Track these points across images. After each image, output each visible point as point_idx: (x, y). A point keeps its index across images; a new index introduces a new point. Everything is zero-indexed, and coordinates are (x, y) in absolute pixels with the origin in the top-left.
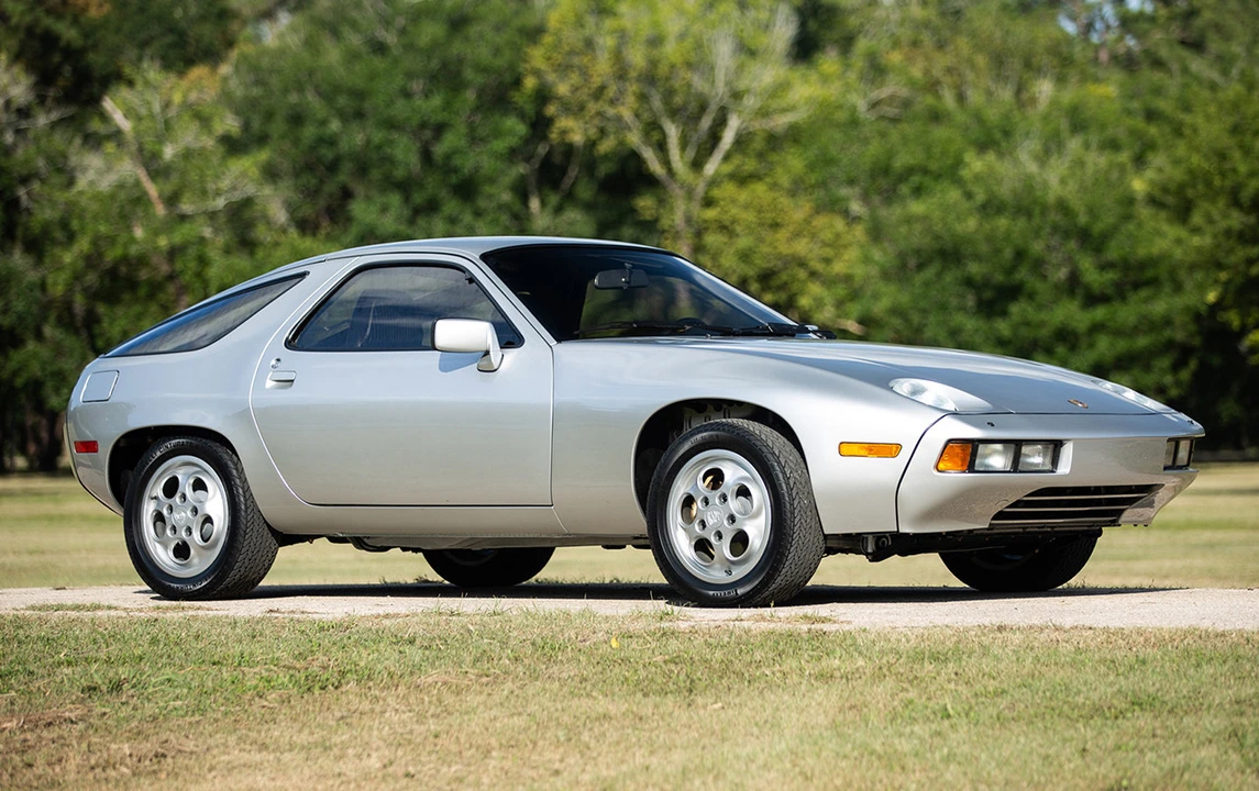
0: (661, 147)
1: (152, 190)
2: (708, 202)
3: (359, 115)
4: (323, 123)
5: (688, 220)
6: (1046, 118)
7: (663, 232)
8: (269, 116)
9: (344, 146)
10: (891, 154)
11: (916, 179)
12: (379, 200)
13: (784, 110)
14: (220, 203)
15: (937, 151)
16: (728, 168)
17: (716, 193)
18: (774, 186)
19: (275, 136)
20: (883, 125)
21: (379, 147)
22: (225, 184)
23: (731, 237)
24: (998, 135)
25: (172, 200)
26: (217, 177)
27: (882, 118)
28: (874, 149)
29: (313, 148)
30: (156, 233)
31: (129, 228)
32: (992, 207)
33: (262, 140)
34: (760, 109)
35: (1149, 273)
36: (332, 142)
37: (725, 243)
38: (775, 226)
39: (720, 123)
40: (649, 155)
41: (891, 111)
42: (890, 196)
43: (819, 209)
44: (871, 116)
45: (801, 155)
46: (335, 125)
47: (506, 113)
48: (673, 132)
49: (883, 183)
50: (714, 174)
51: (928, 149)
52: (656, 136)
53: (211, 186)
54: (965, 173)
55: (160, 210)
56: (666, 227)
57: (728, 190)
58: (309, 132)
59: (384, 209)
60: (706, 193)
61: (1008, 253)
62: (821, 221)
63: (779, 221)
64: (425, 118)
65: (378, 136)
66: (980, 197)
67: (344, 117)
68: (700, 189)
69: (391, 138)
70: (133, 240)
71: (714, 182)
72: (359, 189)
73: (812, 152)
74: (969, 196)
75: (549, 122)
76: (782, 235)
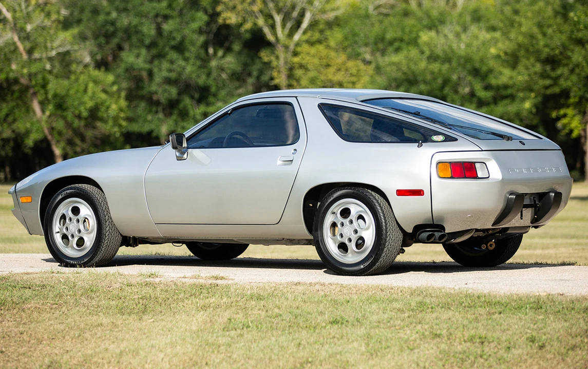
0: (273, 27)
1: (21, 47)
2: (295, 54)
3: (126, 10)
4: (108, 14)
5: (286, 63)
6: (461, 15)
7: (273, 68)
8: (82, 10)
9: (119, 25)
10: (385, 31)
11: (397, 44)
12: (136, 51)
13: (333, 10)
14: (54, 53)
15: (407, 30)
16: (306, 37)
17: (299, 49)
18: (328, 47)
19: (85, 20)
20: (381, 17)
21: (136, 26)
22: (55, 44)
23: (306, 71)
24: (437, 23)
25: (30, 52)
26: (52, 41)
27: (380, 14)
28: (377, 29)
29: (103, 26)
30: (23, 67)
31: (9, 65)
32: (433, 58)
33: (79, 21)
34: (321, 9)
35: (509, 91)
36: (113, 23)
37: (303, 74)
38: (328, 66)
39: (302, 15)
40: (266, 30)
41: (385, 11)
42: (383, 53)
43: (350, 57)
44: (375, 13)
45: (341, 31)
46: (114, 15)
47: (197, 10)
48: (278, 19)
49: (381, 46)
50: (298, 41)
51: (403, 29)
52: (270, 22)
53: (49, 45)
54: (420, 41)
55: (25, 57)
56: (275, 66)
57: (305, 48)
58: (101, 18)
59: (138, 56)
60: (294, 49)
61: (440, 81)
62: (350, 64)
63: (330, 63)
64: (158, 12)
65: (135, 21)
66: (427, 53)
67: (119, 11)
68: (292, 47)
69: (142, 21)
70: (11, 70)
71: (298, 44)
72: (126, 46)
73: (347, 30)
74: (422, 52)
75: (218, 14)
76: (332, 70)
